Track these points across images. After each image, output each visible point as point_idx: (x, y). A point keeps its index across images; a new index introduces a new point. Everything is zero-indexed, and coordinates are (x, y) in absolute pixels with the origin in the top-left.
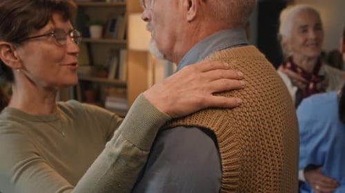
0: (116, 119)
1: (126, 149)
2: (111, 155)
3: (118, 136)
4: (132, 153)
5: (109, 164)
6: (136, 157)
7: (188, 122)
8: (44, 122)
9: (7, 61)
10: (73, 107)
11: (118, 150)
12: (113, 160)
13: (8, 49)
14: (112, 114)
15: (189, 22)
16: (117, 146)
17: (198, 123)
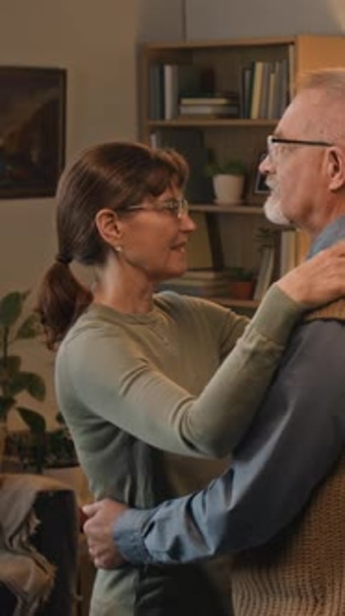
0: (233, 318)
1: (260, 343)
2: (244, 351)
3: (250, 330)
4: (266, 347)
5: (243, 362)
6: (271, 352)
7: (325, 314)
8: (142, 324)
9: (108, 236)
10: (169, 299)
11: (251, 346)
12: (247, 356)
13: (110, 219)
14: (228, 310)
15: (334, 191)
16: (251, 341)
17: (336, 315)
